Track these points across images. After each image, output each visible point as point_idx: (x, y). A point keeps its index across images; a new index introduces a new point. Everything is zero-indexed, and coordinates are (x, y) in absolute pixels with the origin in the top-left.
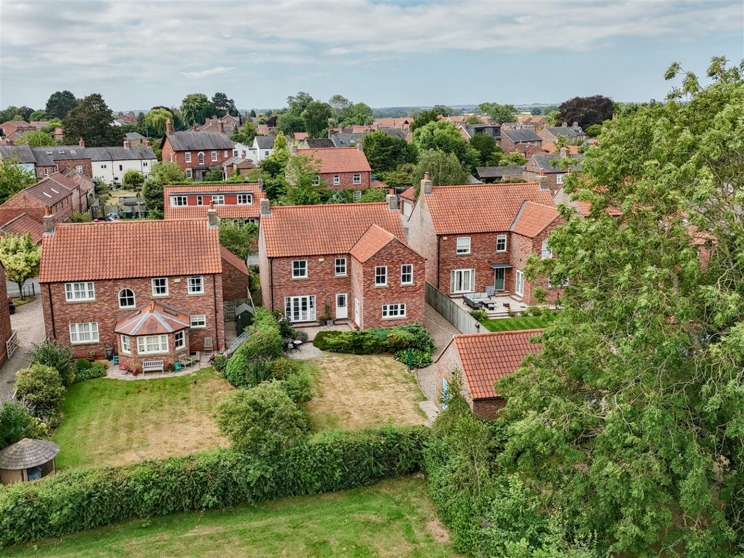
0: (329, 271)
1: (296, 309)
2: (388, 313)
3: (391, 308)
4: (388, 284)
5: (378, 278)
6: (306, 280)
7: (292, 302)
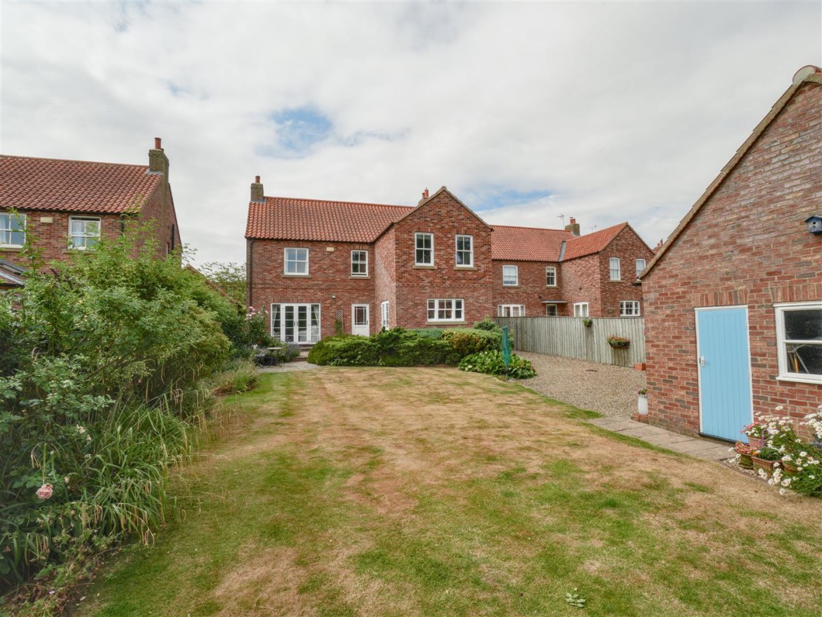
0: (342, 267)
1: (290, 324)
2: (436, 314)
3: (441, 305)
4: (436, 263)
5: (419, 253)
6: (304, 278)
7: (283, 313)
